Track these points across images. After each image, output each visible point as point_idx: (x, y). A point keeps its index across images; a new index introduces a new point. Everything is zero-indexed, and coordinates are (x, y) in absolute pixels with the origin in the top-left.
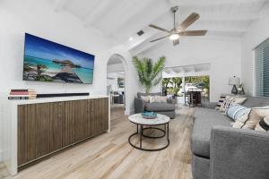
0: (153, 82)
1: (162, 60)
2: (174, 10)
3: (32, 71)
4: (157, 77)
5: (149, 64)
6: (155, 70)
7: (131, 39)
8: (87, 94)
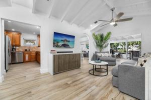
0: (104, 46)
1: (109, 34)
2: (112, 10)
3: (56, 44)
4: (106, 43)
5: (102, 36)
6: (105, 39)
7: (91, 26)
8: (72, 52)
